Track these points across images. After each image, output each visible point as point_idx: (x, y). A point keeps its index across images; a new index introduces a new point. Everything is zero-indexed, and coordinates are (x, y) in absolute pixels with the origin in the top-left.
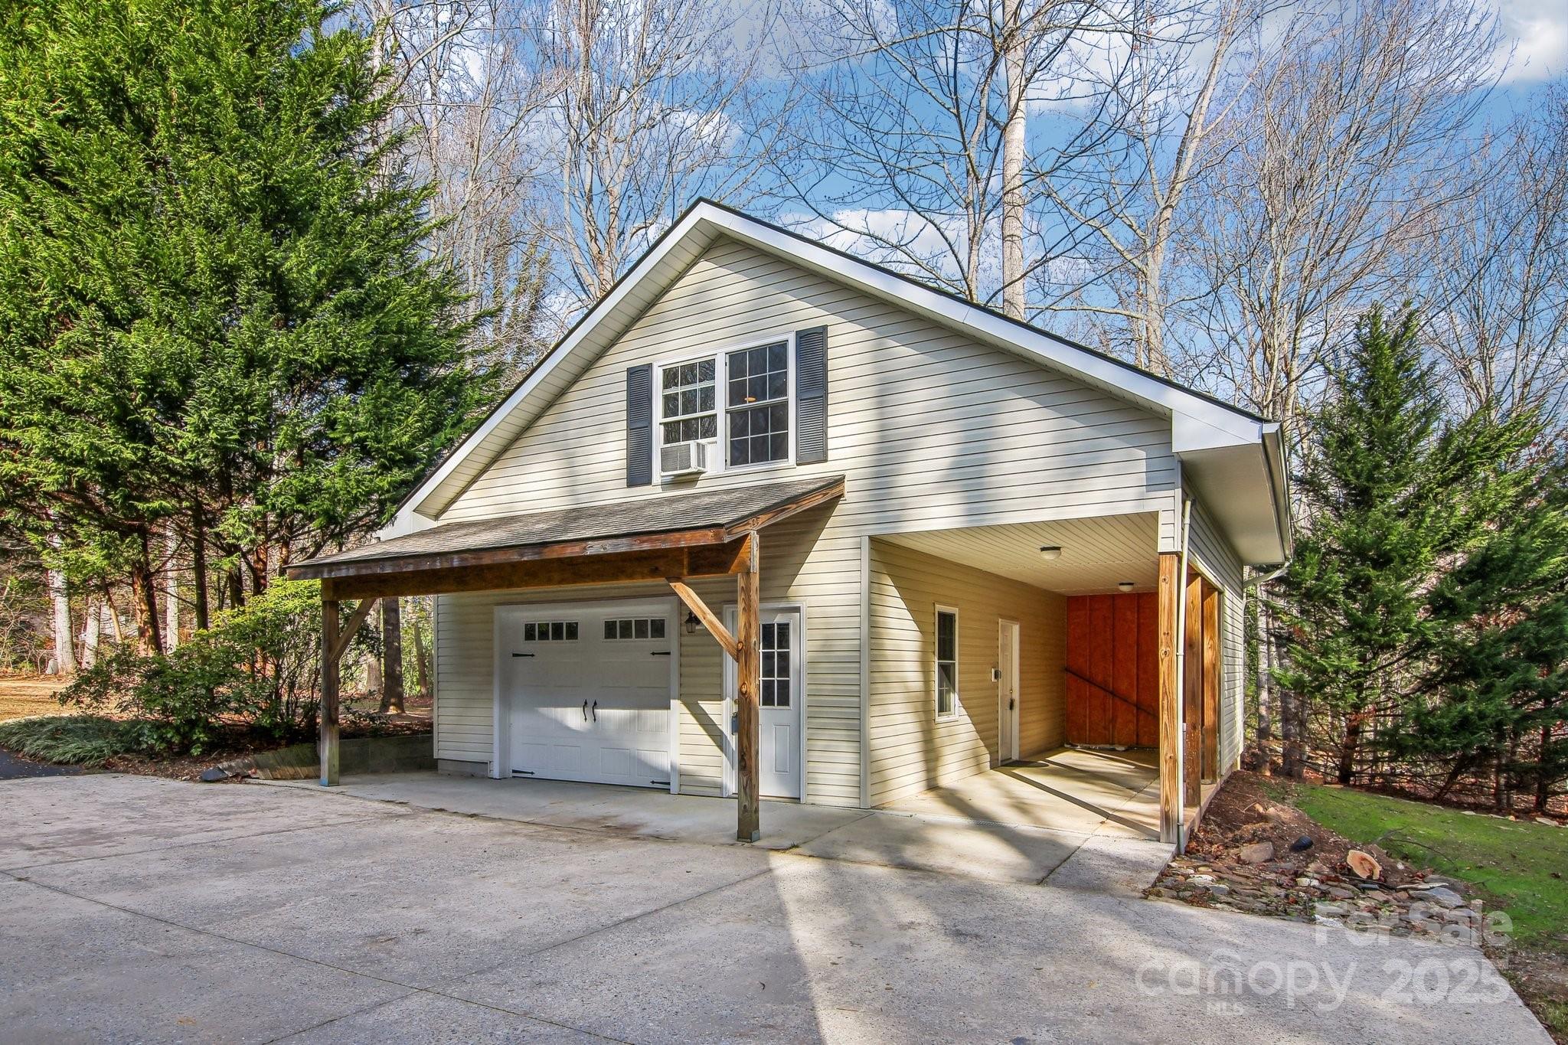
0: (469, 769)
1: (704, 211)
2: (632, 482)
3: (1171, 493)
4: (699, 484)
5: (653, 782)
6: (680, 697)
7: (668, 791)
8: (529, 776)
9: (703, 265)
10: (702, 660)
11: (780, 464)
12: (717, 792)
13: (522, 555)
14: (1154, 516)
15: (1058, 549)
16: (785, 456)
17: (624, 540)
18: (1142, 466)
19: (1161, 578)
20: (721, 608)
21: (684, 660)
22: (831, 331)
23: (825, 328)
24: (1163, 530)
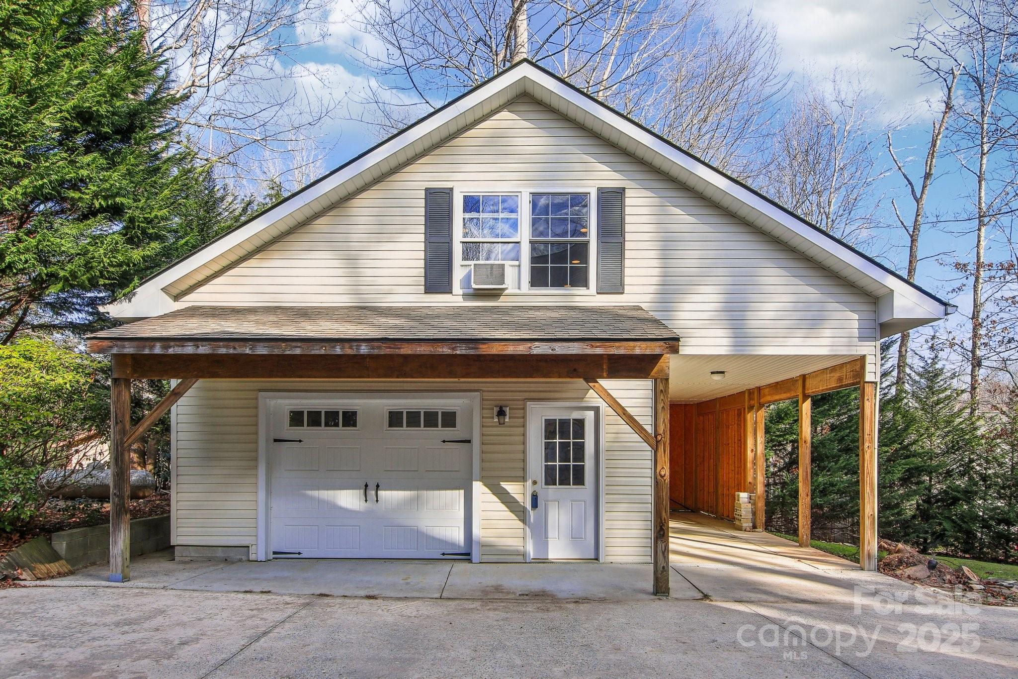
0: (220, 553)
1: (525, 71)
2: (430, 288)
3: (873, 343)
4: (502, 298)
5: (443, 554)
6: (482, 479)
7: (470, 561)
8: (297, 556)
9: (505, 114)
10: (501, 448)
11: (581, 291)
12: (520, 559)
13: (453, 349)
14: (863, 358)
15: (723, 372)
16: (585, 284)
17: (576, 344)
18: (856, 324)
19: (866, 398)
20: (525, 405)
21: (485, 447)
22: (628, 193)
23: (624, 189)
24: (869, 368)
